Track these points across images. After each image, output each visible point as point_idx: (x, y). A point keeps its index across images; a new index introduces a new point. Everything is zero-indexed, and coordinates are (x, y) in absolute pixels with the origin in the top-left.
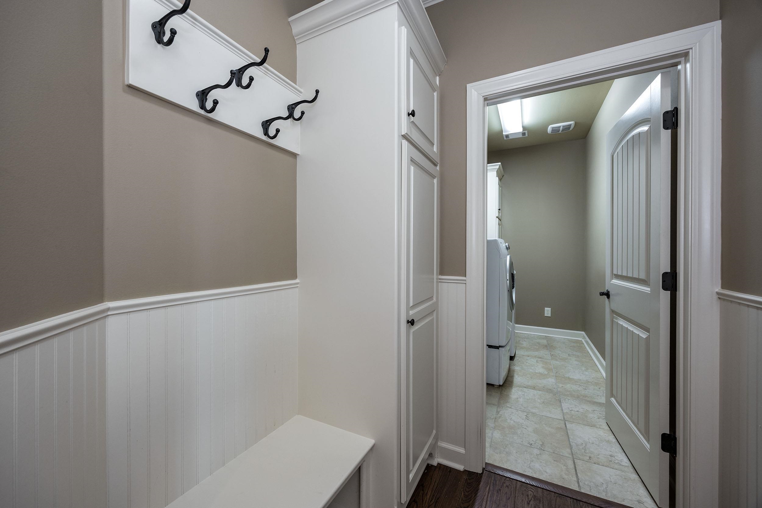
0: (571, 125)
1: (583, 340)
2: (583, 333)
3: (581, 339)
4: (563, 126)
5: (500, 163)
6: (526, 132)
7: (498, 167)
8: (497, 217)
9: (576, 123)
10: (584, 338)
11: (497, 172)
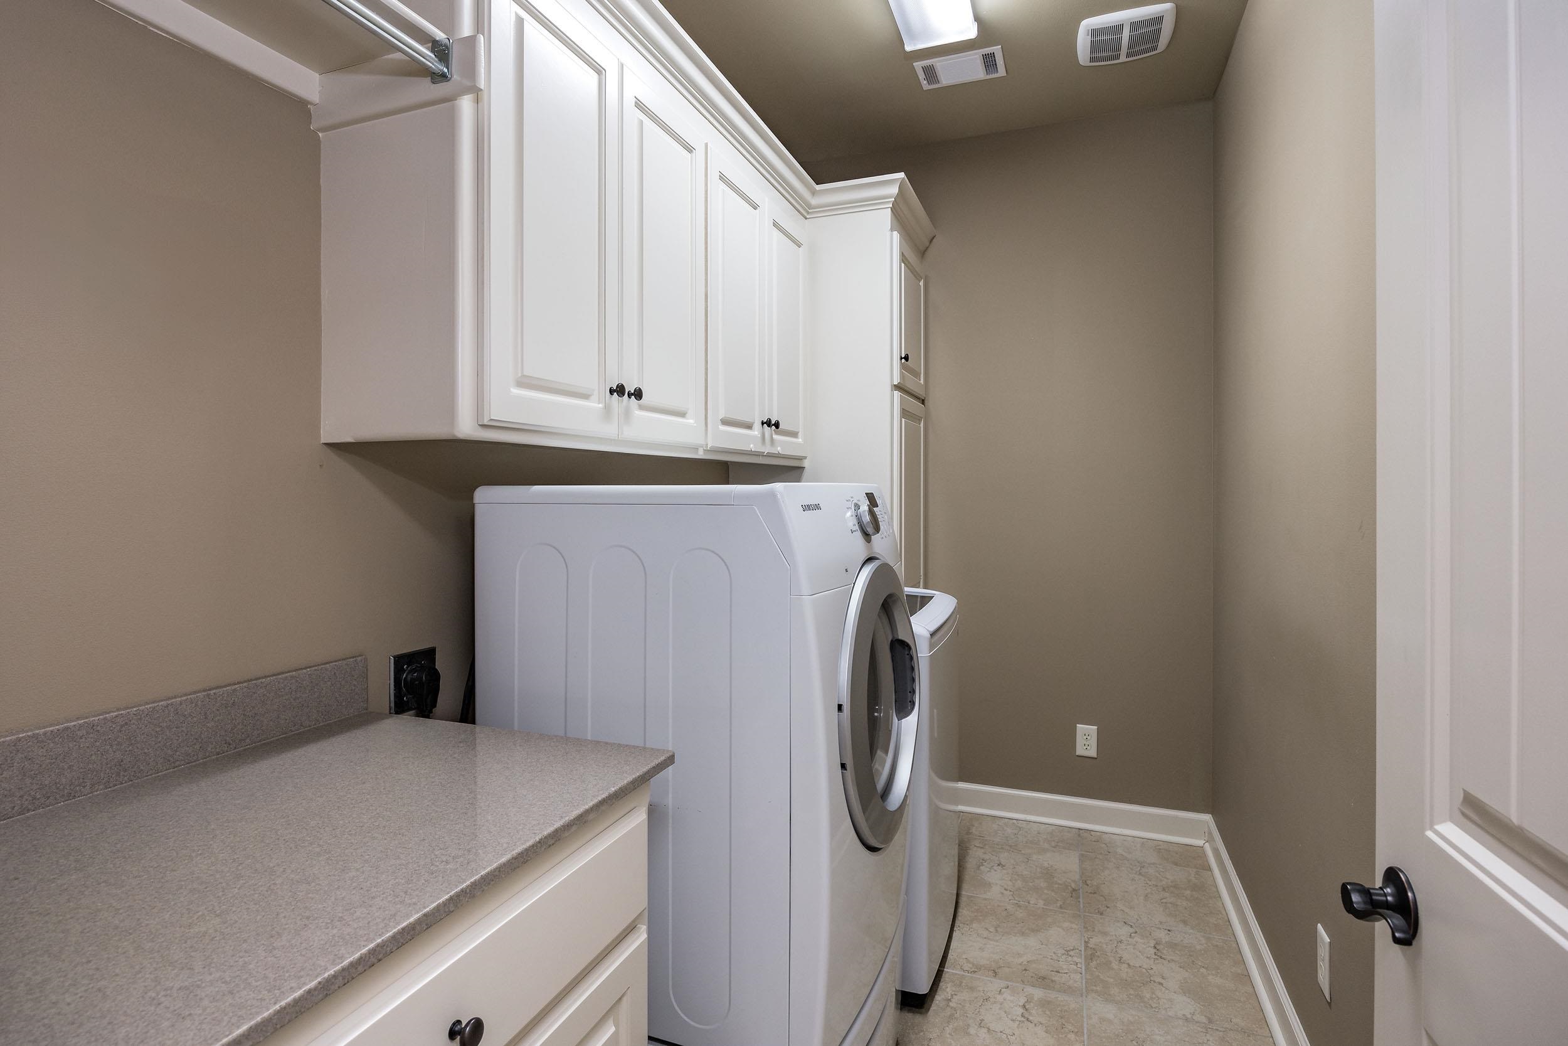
0: (1158, 20)
1: (1207, 847)
2: (1207, 818)
3: (1200, 843)
4: (1135, 25)
5: (902, 175)
6: (997, 49)
7: (894, 190)
8: (898, 387)
9: (1179, 12)
10: (1210, 840)
11: (894, 210)
